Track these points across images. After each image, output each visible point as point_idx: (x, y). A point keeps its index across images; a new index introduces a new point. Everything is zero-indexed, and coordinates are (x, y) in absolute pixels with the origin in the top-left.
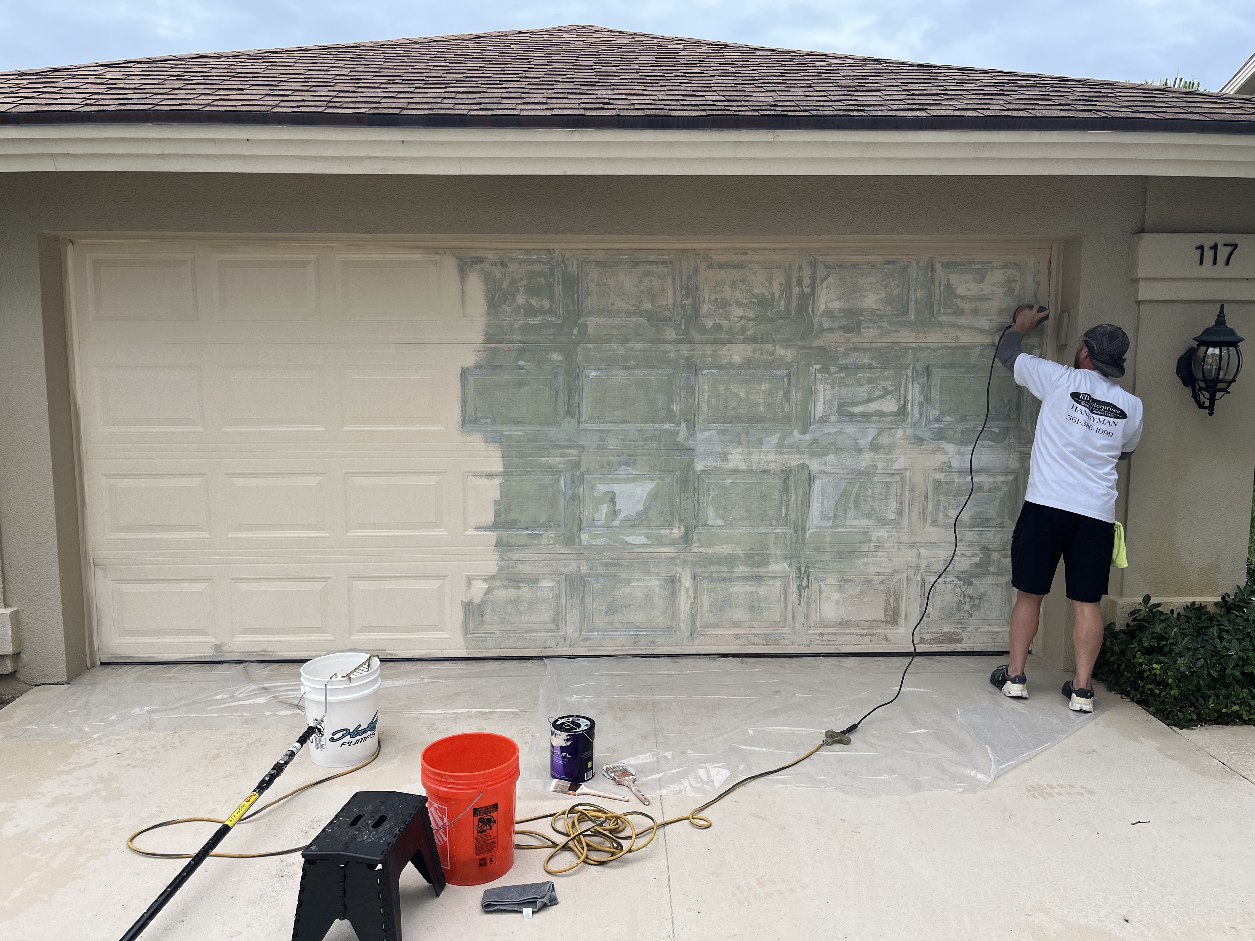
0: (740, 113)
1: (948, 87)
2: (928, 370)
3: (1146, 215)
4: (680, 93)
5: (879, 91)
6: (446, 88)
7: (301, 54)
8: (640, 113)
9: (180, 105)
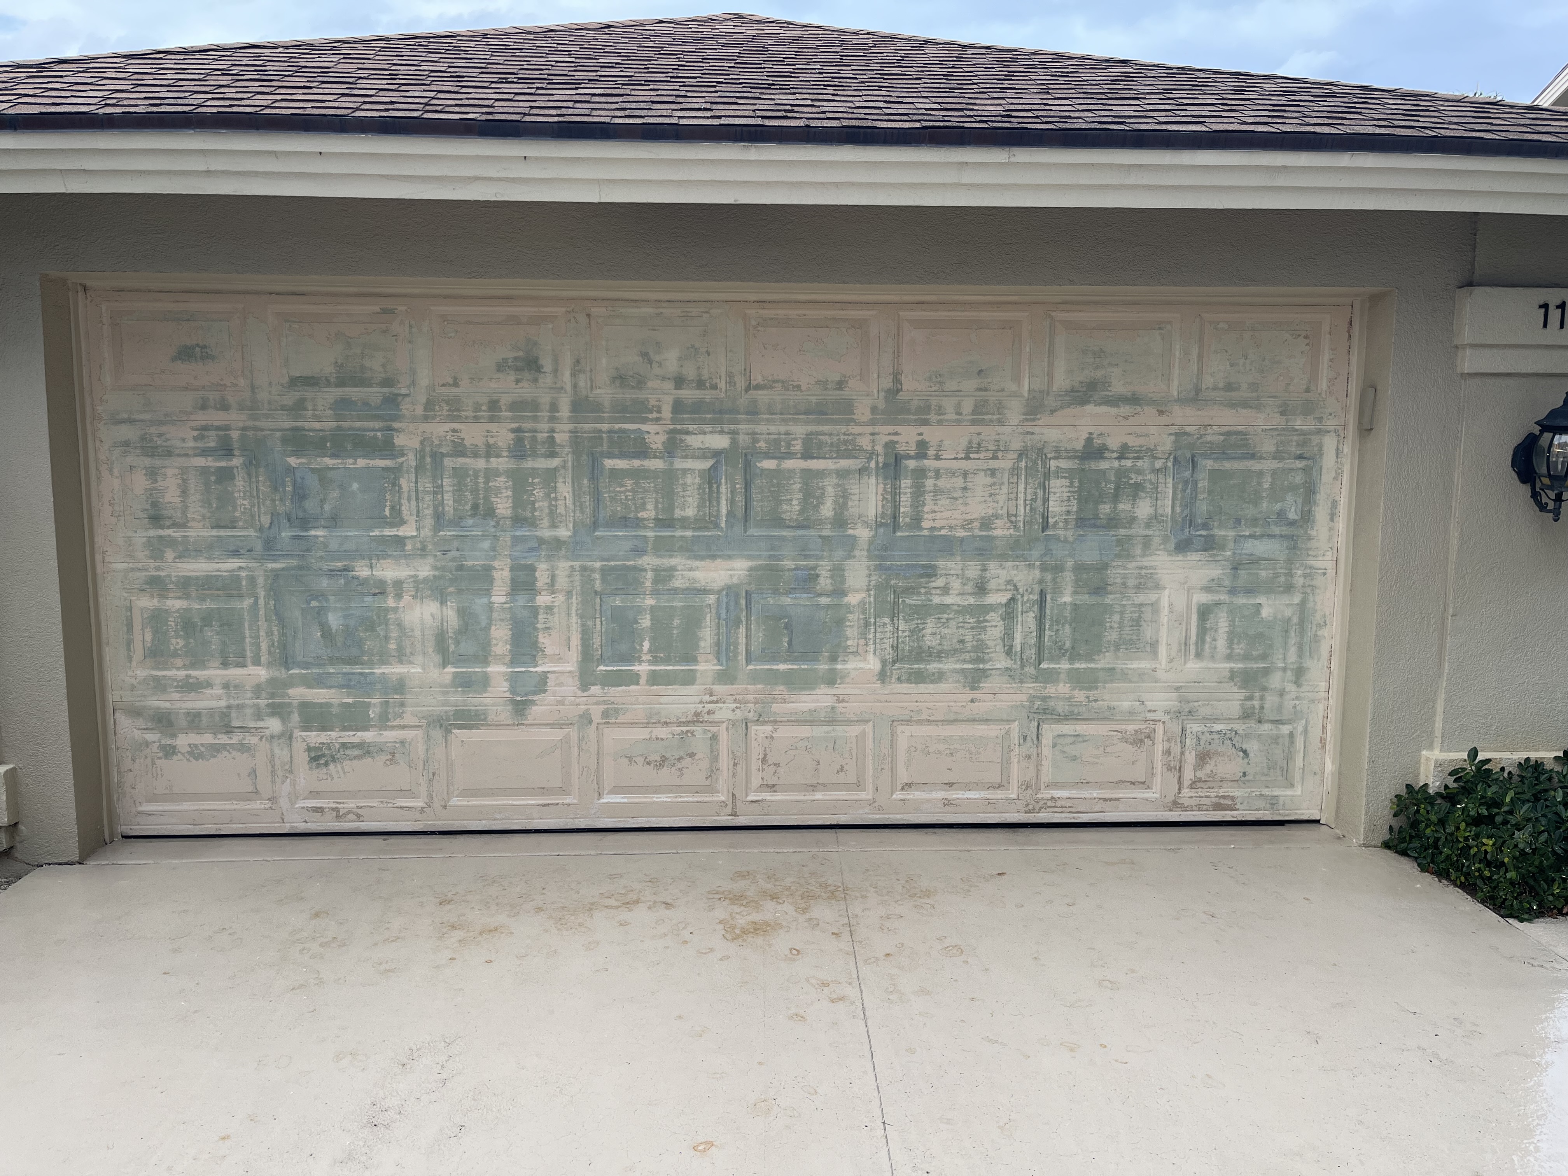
0: (966, 125)
1: (1225, 96)
2: (1193, 460)
3: (1476, 264)
4: (881, 98)
5: (1137, 99)
6: (577, 89)
7: (382, 44)
8: (835, 124)
9: (231, 106)
